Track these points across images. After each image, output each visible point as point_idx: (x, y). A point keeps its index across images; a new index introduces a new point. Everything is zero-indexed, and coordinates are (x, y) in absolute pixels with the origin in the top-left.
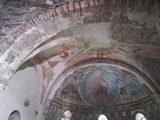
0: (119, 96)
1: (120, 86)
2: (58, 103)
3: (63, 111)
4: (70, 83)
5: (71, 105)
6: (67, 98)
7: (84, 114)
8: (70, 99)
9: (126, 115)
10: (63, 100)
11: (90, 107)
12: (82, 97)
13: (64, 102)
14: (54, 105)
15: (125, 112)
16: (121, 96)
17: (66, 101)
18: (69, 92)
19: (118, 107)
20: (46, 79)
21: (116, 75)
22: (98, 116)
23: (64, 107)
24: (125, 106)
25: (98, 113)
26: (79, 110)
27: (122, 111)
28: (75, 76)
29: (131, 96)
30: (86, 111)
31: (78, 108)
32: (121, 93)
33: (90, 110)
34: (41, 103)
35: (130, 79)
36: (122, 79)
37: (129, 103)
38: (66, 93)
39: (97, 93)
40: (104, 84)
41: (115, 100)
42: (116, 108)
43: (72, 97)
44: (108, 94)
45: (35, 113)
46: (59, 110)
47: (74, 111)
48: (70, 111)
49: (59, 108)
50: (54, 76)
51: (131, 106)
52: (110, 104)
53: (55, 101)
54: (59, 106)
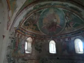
0: (64, 29)
1: (66, 21)
2: (22, 31)
3: (26, 37)
4: (31, 18)
5: (32, 34)
6: (29, 29)
7: (40, 40)
8: (31, 30)
9: (68, 40)
10: (26, 30)
11: (45, 36)
12: (39, 29)
13: (27, 31)
14: (19, 32)
15: (67, 39)
16: (66, 29)
17: (28, 31)
18: (31, 25)
19: (63, 35)
20: (11, 11)
21: (65, 12)
22: (50, 41)
23: (27, 35)
24: (68, 35)
25: (49, 39)
26: (38, 38)
27: (65, 38)
28: (34, 12)
29: (74, 28)
30: (42, 38)
31: (37, 36)
32: (67, 26)
33: (45, 38)
34: (8, 29)
35: (76, 15)
36: (69, 15)
37: (71, 33)
38: (28, 25)
39: (49, 27)
40: (55, 20)
41: (61, 31)
42: (61, 36)
43: (33, 29)
44: (57, 27)
45: (2, 37)
46: (23, 36)
47: (34, 38)
48: (32, 37)
49: (23, 35)
50: (17, 8)
51: (72, 35)
52: (58, 34)
53: (19, 30)
54: (23, 33)
